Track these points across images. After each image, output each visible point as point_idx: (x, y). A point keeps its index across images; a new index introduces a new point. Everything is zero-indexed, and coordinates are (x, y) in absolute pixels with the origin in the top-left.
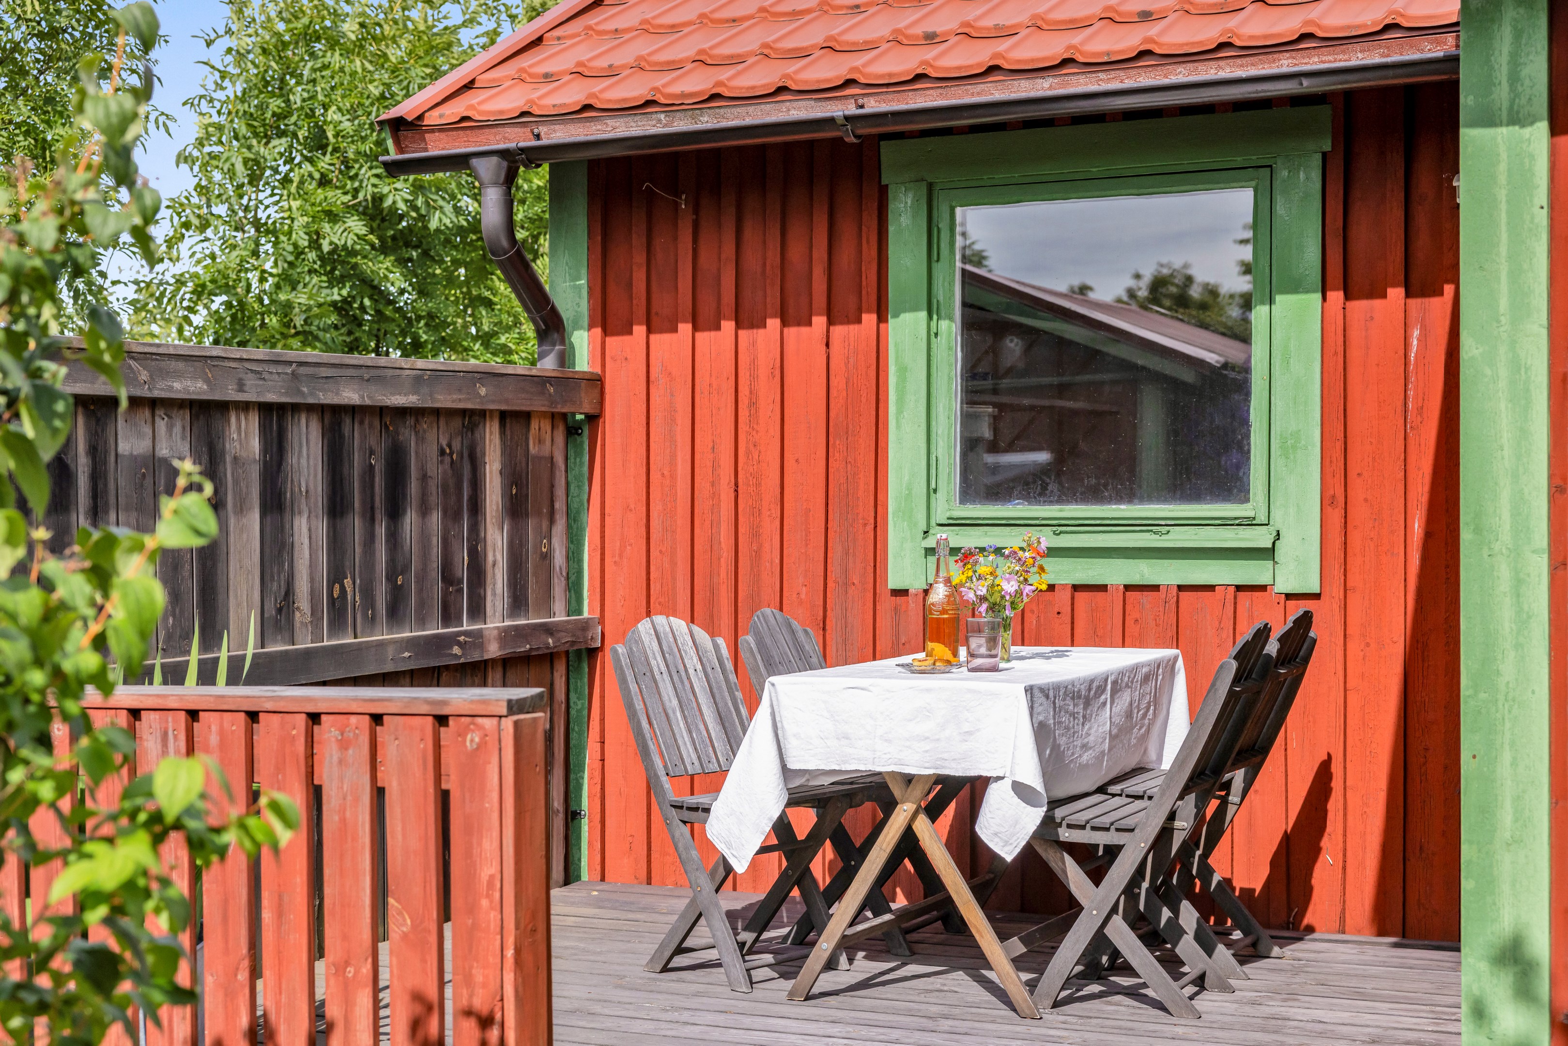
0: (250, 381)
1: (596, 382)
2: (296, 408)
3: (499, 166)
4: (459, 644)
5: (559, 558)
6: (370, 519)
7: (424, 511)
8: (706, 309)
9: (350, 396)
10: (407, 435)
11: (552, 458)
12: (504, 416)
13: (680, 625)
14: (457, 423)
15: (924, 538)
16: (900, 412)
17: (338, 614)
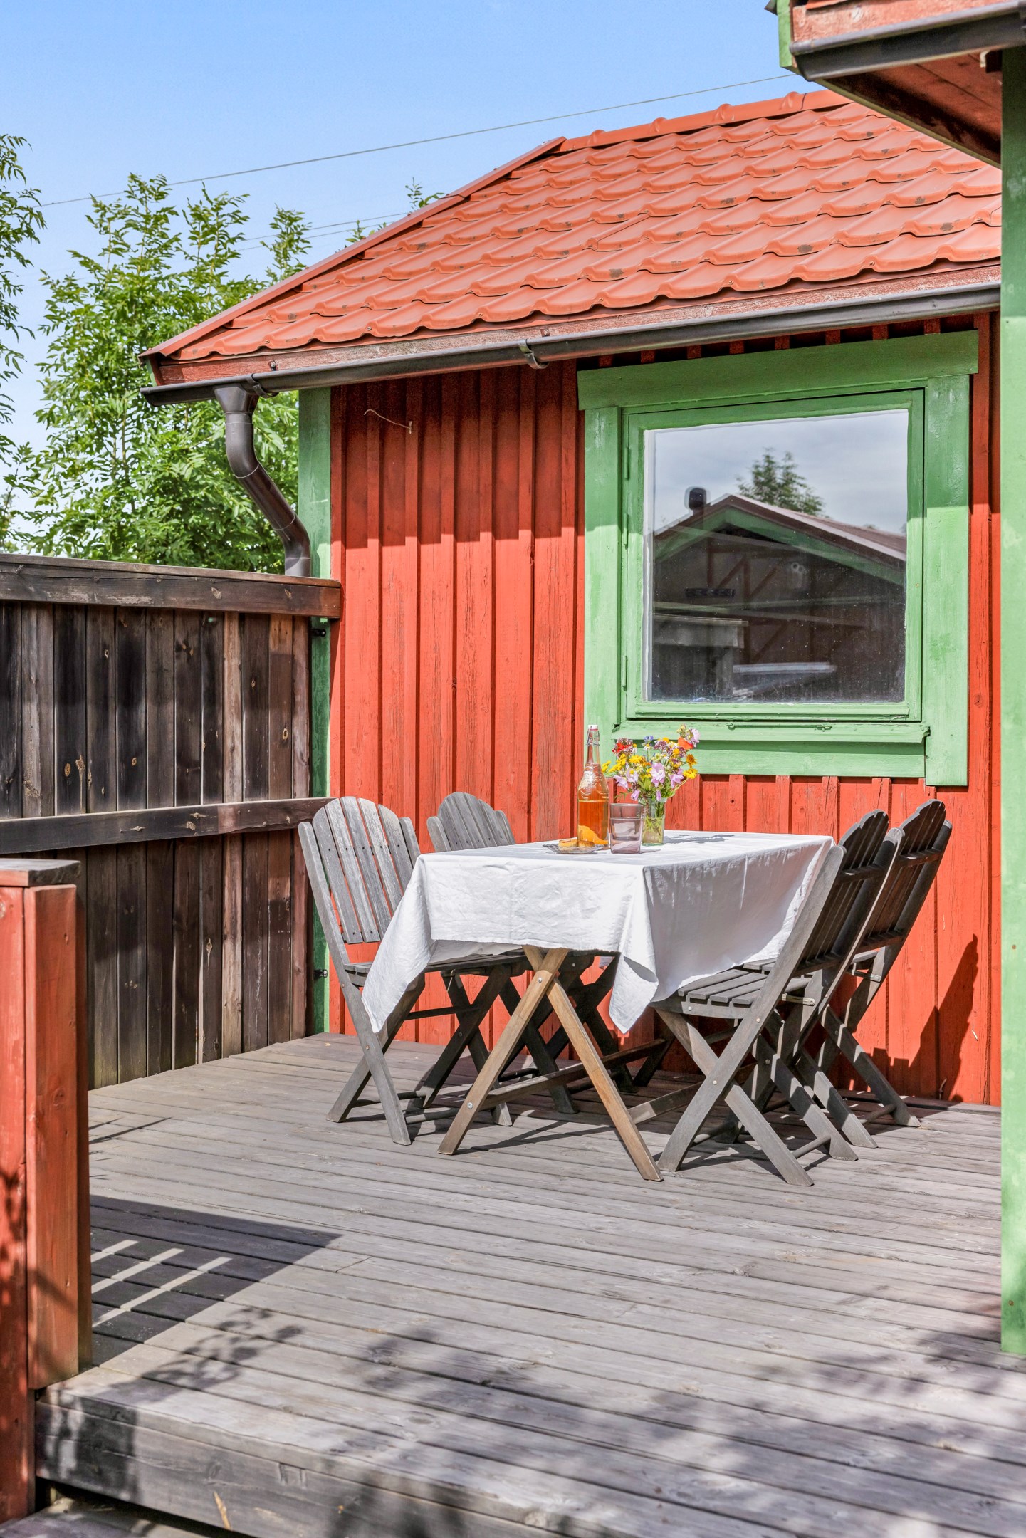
1: (337, 589)
2: (26, 606)
3: (239, 396)
4: (193, 820)
5: (300, 745)
6: (103, 708)
7: (160, 701)
8: (430, 524)
9: (80, 595)
10: (140, 630)
11: (293, 656)
12: (243, 617)
13: (369, 806)
14: (193, 623)
15: (614, 731)
16: (594, 616)
17: (69, 790)
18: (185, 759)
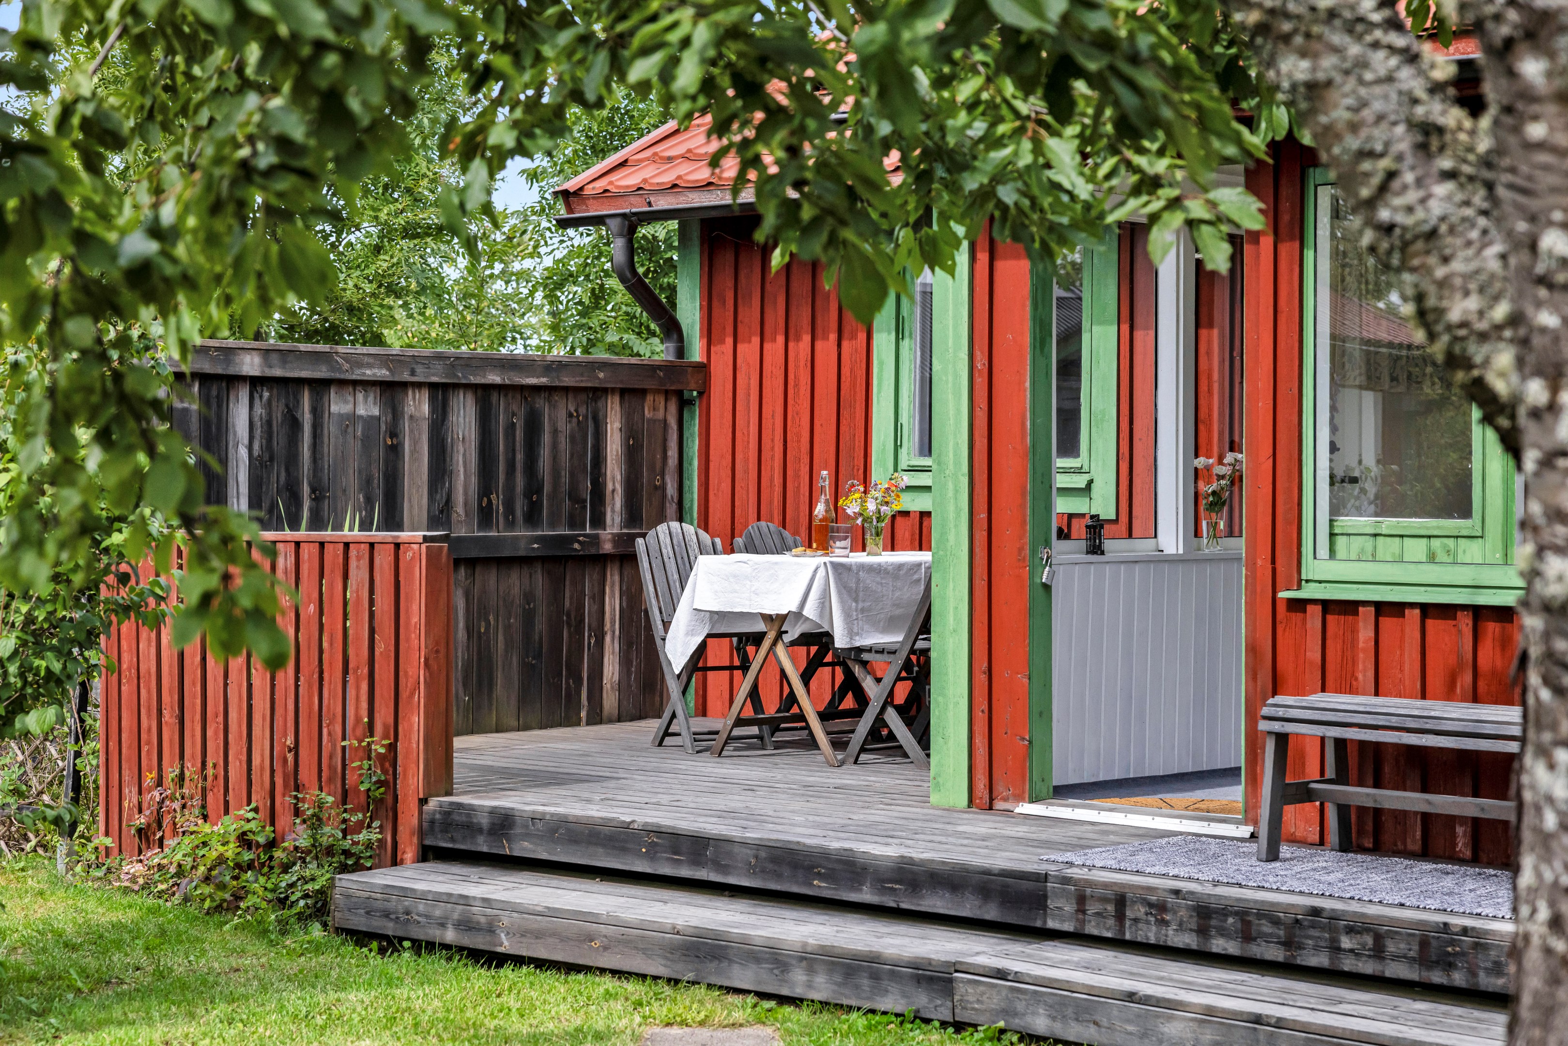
0: (419, 369)
1: (703, 369)
2: (456, 386)
3: (623, 225)
4: (579, 542)
5: (671, 490)
7: (555, 454)
8: (769, 327)
9: (494, 378)
10: (540, 402)
11: (665, 420)
12: (623, 391)
13: (689, 528)
14: (583, 397)
15: (891, 479)
17: (486, 516)
18: (575, 498)
